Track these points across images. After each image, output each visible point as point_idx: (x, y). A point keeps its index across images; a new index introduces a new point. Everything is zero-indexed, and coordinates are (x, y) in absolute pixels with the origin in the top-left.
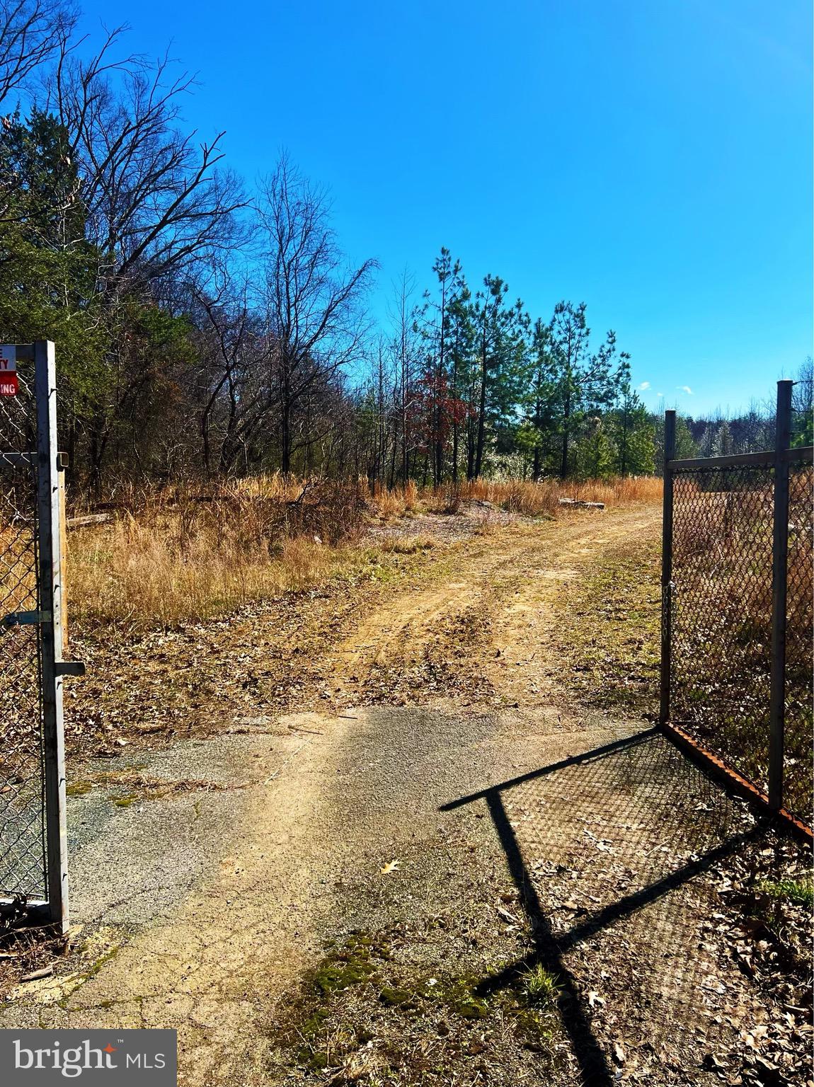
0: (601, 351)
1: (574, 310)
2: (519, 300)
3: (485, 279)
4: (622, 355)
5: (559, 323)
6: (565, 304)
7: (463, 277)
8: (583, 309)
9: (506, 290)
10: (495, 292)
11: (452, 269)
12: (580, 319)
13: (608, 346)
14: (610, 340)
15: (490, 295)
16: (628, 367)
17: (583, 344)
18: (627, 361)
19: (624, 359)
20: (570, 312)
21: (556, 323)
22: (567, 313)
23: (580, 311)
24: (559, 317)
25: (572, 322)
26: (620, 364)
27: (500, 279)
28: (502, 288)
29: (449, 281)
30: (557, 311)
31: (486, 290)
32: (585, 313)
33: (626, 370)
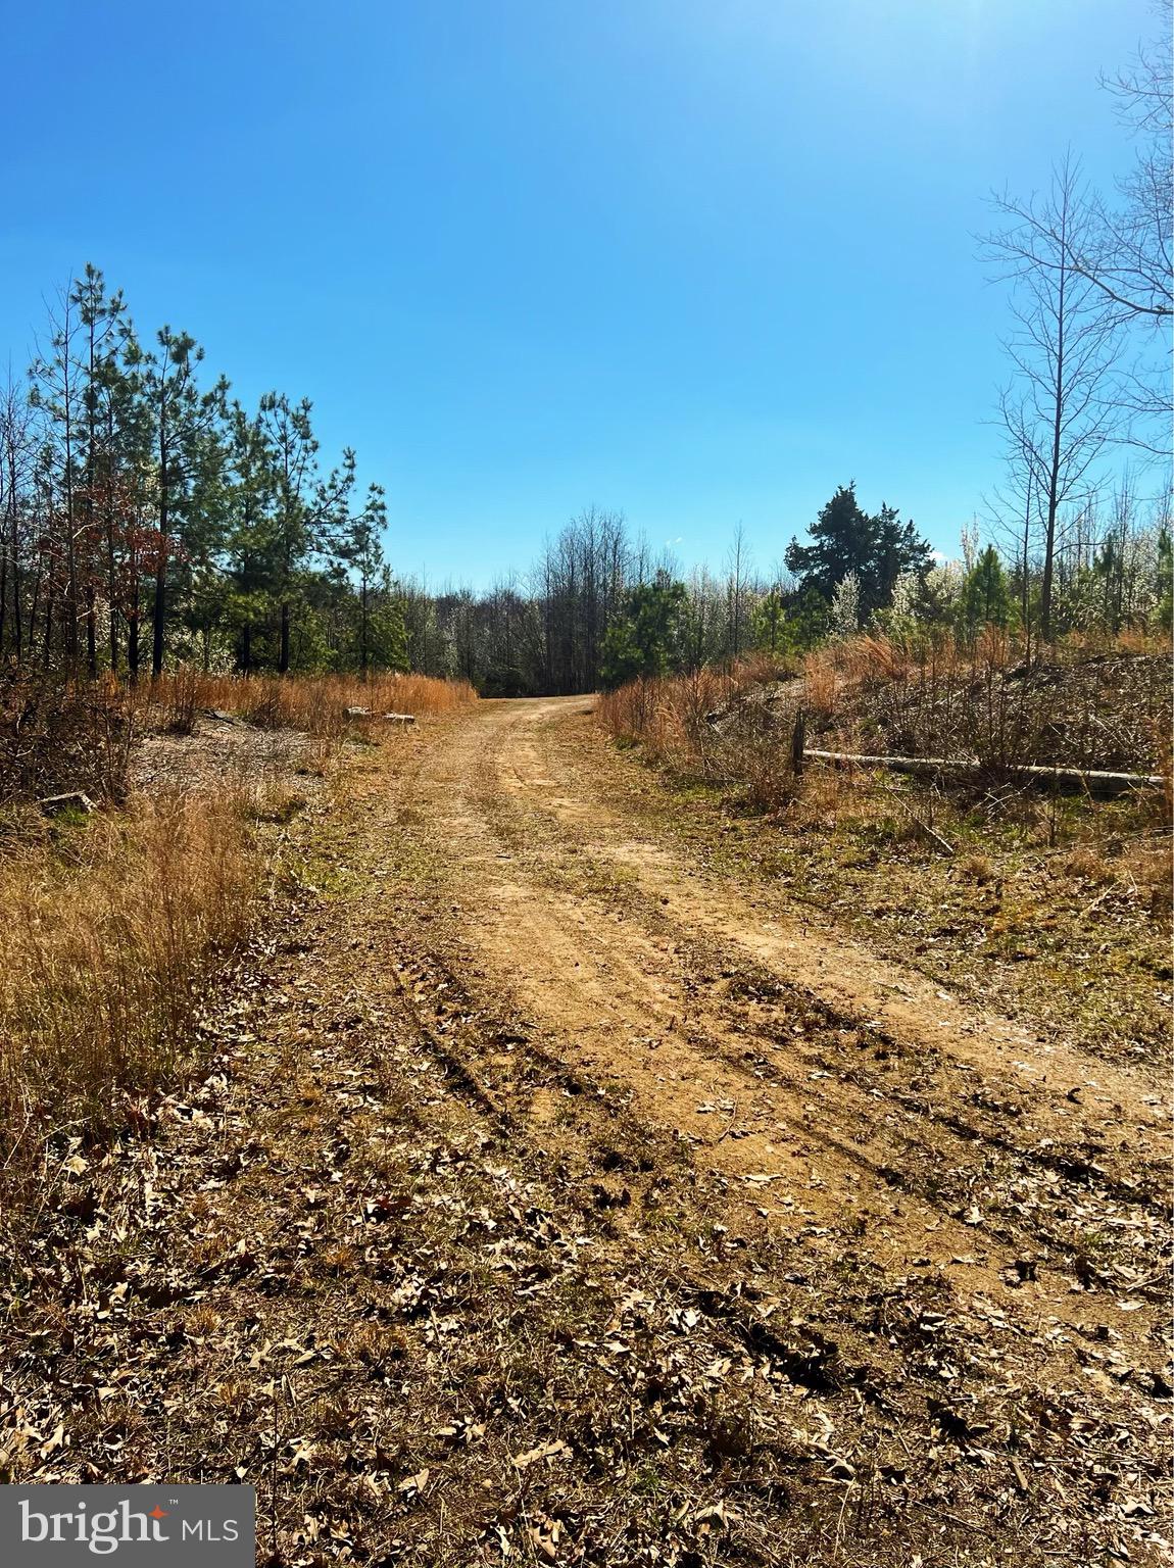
0: (334, 479)
1: (292, 408)
2: (223, 377)
3: (160, 334)
4: (373, 489)
5: (268, 426)
6: (278, 397)
7: (130, 322)
8: (307, 408)
9: (200, 357)
10: (179, 357)
11: (108, 306)
12: (301, 423)
13: (345, 472)
14: (348, 462)
15: (169, 362)
16: (383, 507)
17: (309, 464)
18: (380, 500)
19: (375, 495)
20: (286, 410)
21: (264, 424)
22: (280, 412)
23: (302, 412)
24: (268, 416)
25: (289, 426)
26: (369, 503)
27: (190, 336)
28: (192, 354)
29: (101, 326)
30: (264, 408)
31: (161, 353)
32: (310, 416)
33: (381, 513)
